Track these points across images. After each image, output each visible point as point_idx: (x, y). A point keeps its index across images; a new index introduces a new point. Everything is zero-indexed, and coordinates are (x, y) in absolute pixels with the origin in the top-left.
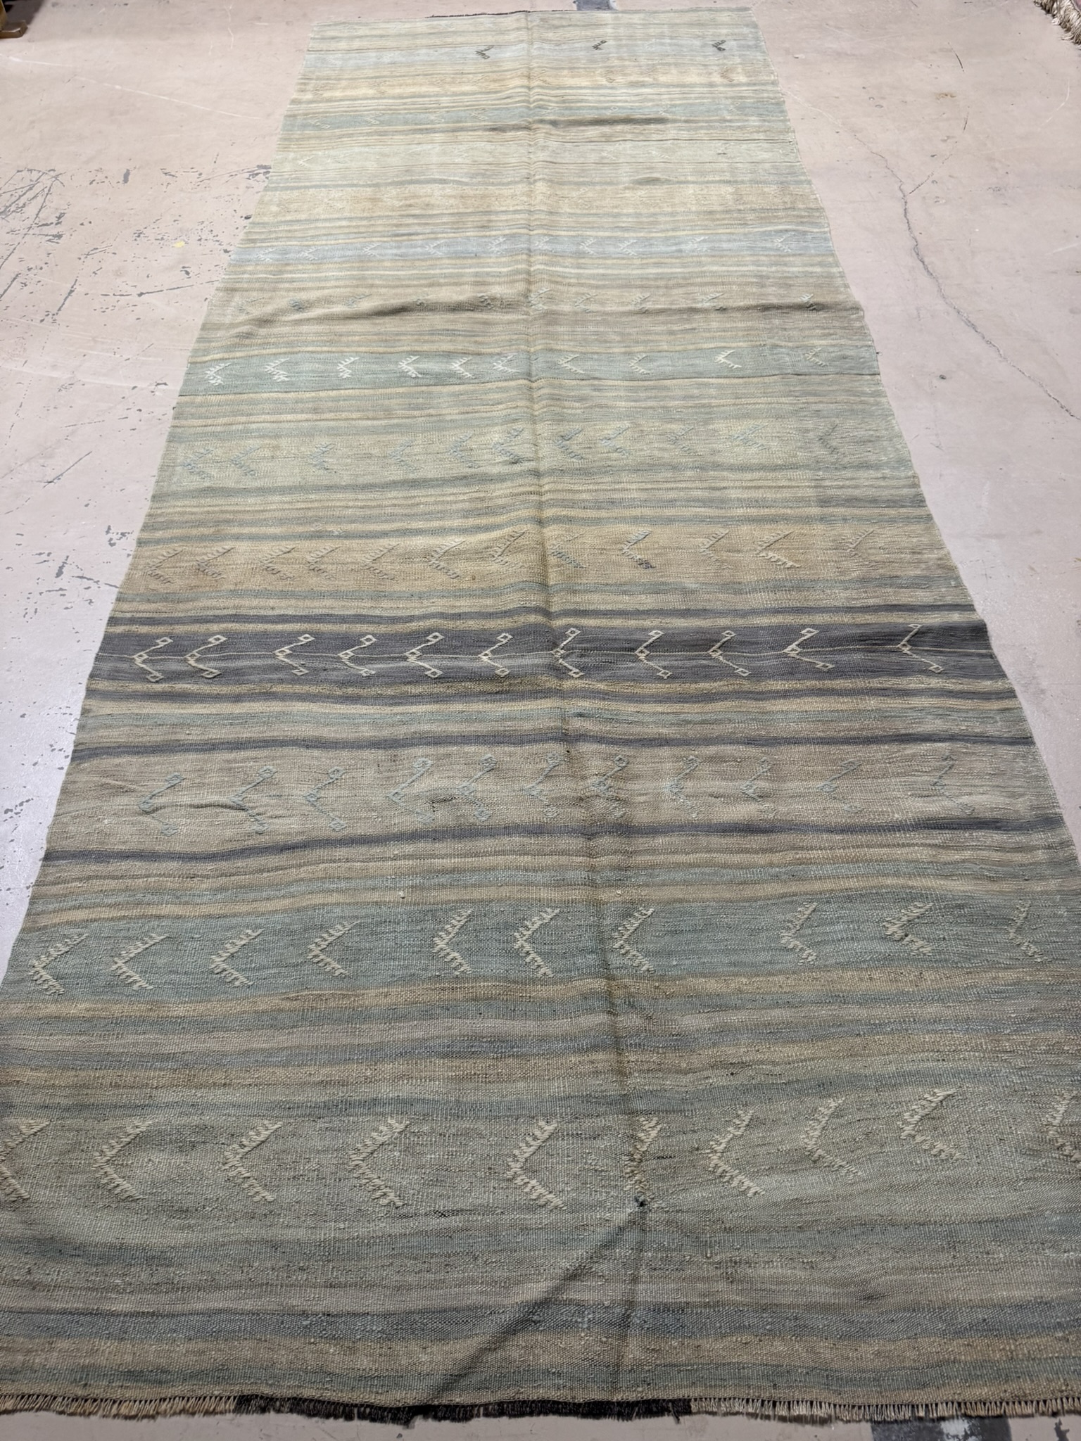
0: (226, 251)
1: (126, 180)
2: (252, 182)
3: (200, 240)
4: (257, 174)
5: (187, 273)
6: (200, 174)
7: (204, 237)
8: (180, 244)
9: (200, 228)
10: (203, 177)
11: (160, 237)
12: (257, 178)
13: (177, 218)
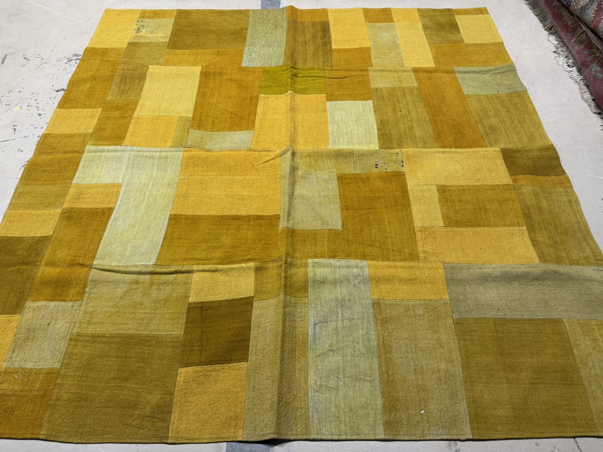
0: (40, 115)
1: (3, 63)
2: (67, 65)
3: (28, 106)
4: (71, 60)
5: (15, 130)
6: (42, 59)
7: (31, 104)
8: (17, 108)
9: (30, 97)
10: (44, 61)
11: (8, 103)
12: (71, 63)
13: (22, 90)
